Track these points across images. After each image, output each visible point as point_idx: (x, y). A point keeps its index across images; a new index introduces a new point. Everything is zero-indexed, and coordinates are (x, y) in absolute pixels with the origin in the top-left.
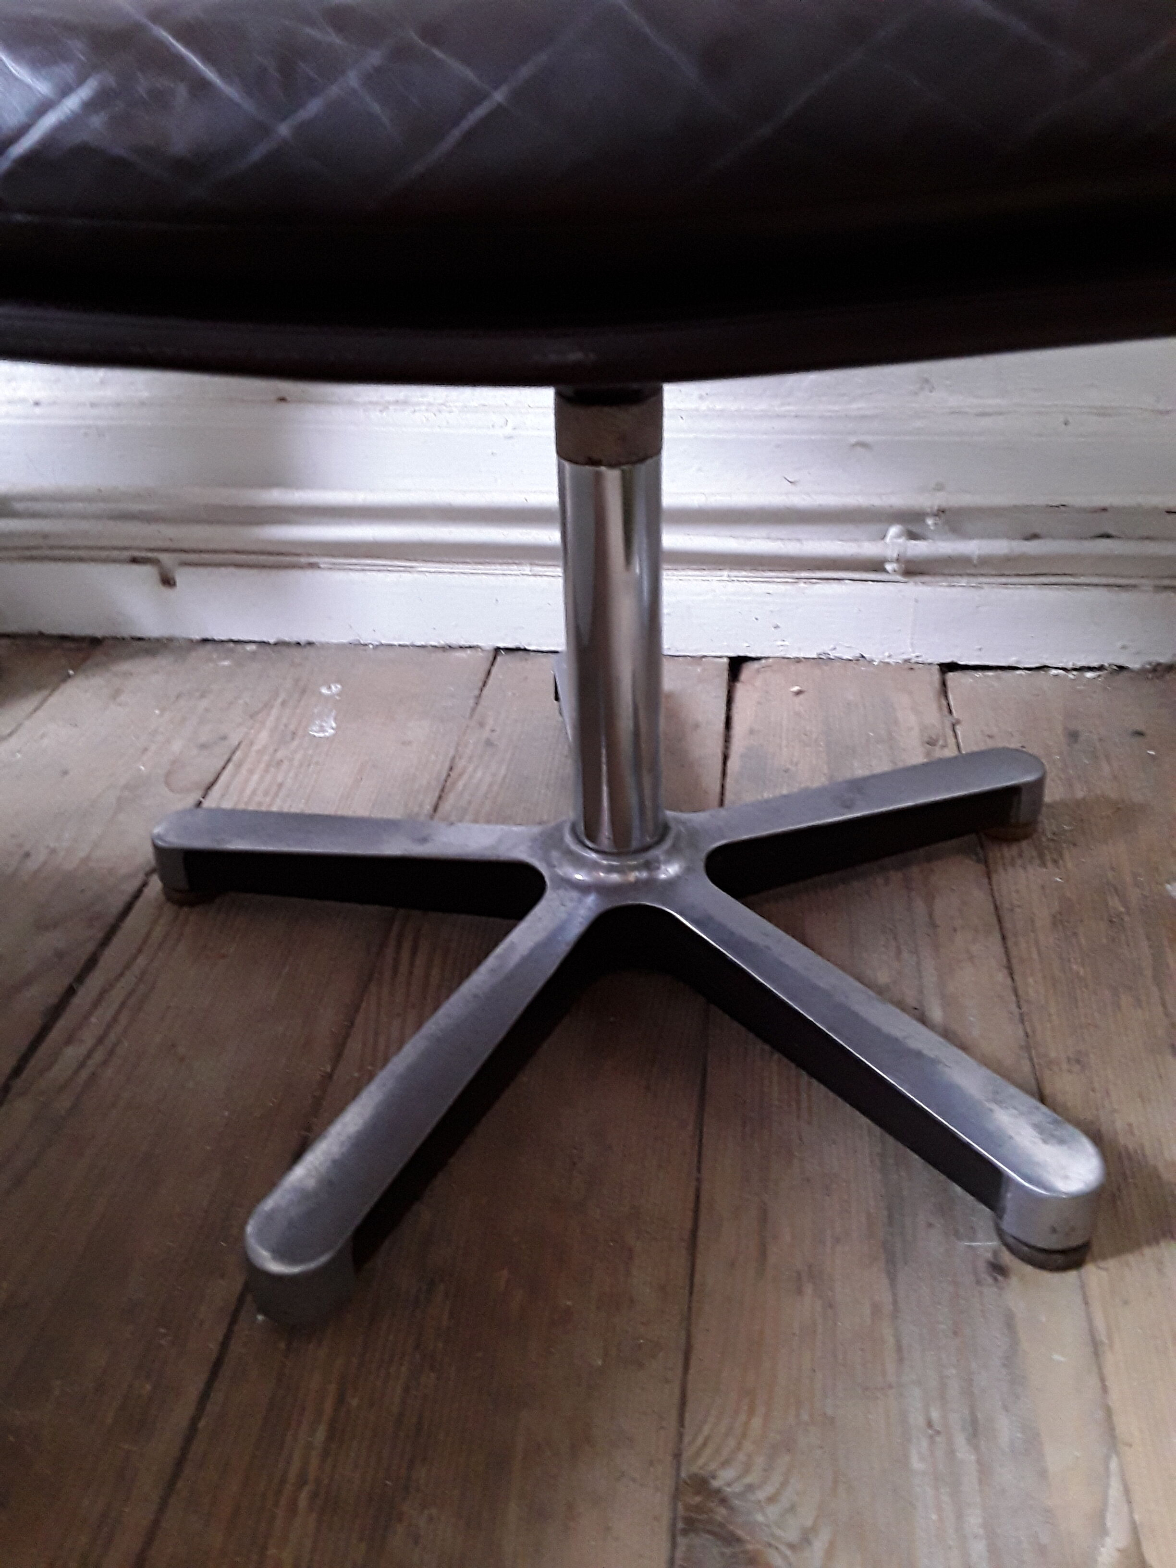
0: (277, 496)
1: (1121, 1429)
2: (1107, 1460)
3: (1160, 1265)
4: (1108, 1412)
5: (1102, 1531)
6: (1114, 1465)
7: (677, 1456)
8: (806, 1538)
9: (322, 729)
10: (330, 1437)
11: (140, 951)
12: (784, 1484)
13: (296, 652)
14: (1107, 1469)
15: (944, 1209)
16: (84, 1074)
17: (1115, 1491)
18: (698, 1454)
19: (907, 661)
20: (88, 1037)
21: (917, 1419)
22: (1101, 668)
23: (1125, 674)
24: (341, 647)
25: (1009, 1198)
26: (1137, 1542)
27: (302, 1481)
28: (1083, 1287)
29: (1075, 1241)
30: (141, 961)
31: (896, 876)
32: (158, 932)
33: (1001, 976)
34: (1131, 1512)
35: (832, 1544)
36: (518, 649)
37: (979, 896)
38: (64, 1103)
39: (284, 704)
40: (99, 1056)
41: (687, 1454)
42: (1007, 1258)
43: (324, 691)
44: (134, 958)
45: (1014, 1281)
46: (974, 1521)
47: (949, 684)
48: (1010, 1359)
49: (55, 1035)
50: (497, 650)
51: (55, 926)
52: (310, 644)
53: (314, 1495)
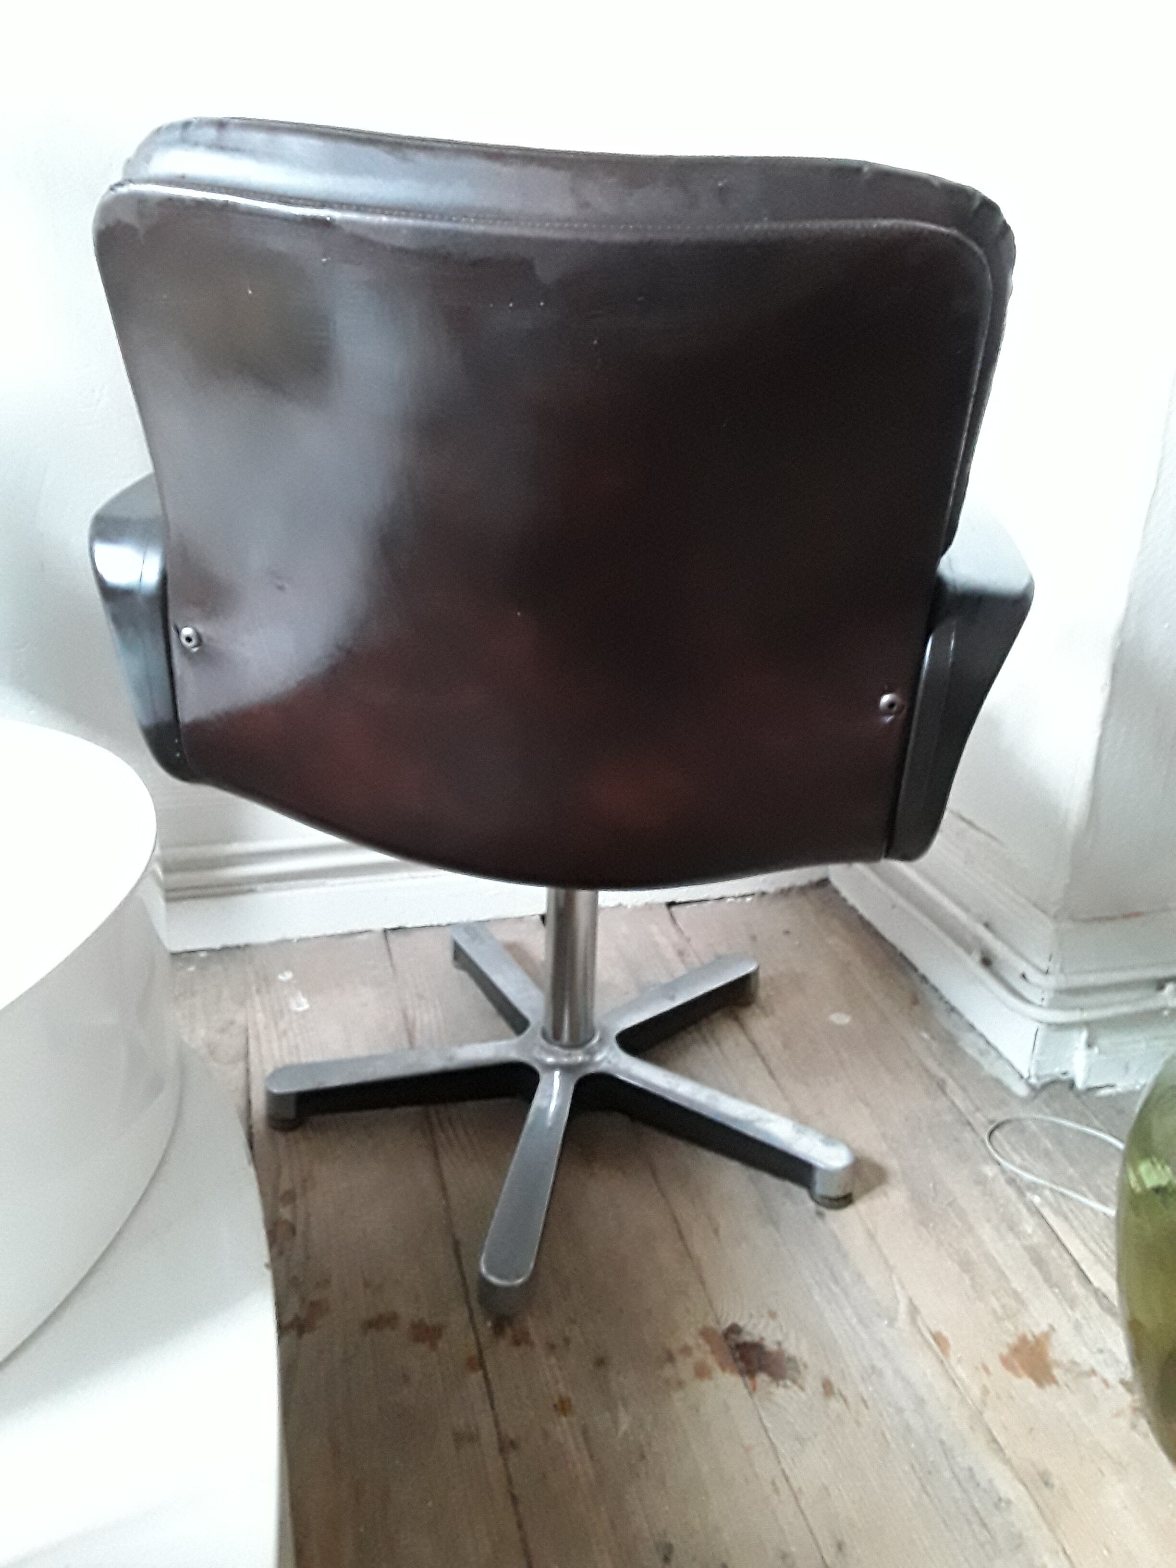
0: (236, 848)
1: (892, 1262)
2: (890, 1278)
3: (886, 1194)
4: (884, 1258)
5: (898, 1302)
6: (893, 1277)
7: (718, 1322)
9: (299, 1005)
13: (239, 953)
17: (898, 1288)
19: (647, 904)
21: (811, 1281)
22: (753, 894)
23: (766, 897)
24: (273, 945)
25: (818, 1177)
29: (848, 1190)
31: (696, 1035)
34: (906, 1293)
36: (399, 928)
37: (742, 1039)
39: (258, 991)
42: (821, 1208)
43: (281, 977)
46: (849, 1311)
47: (676, 915)
48: (839, 1247)
50: (385, 931)
52: (247, 946)
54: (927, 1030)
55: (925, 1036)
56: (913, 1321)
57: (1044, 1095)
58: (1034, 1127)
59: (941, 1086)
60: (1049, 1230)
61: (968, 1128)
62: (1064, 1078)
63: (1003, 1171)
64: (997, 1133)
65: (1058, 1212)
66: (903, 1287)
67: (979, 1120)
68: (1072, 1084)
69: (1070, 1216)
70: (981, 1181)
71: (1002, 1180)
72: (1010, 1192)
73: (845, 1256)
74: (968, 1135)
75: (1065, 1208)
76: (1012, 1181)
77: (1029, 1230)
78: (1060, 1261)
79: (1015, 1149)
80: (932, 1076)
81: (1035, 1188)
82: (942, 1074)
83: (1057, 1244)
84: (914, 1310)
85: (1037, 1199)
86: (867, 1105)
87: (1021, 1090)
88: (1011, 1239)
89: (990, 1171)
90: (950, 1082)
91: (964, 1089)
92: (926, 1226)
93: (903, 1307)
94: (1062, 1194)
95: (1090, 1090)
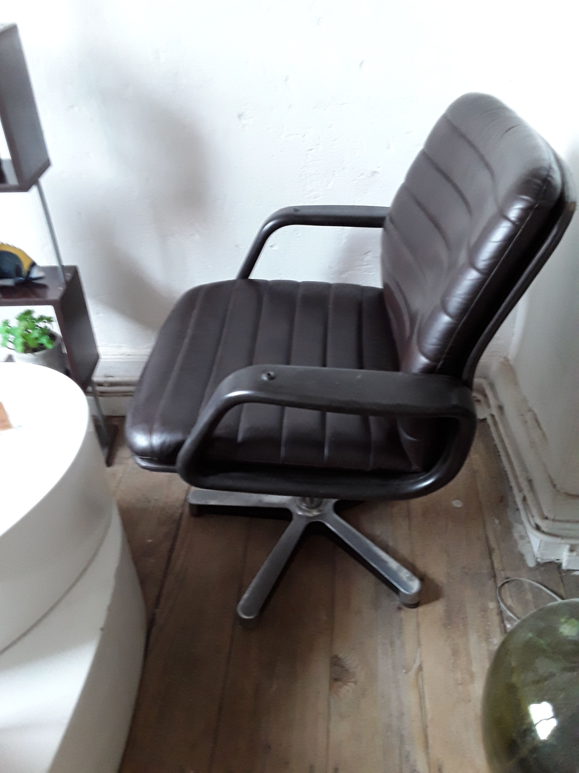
1: (421, 642)
2: (417, 649)
3: (434, 606)
4: (419, 638)
5: (415, 662)
8: (357, 666)
11: (188, 531)
12: (353, 656)
17: (418, 654)
18: (335, 650)
21: (380, 642)
26: (421, 664)
28: (417, 612)
29: (416, 602)
33: (408, 531)
34: (421, 659)
35: (362, 666)
41: (332, 651)
42: (401, 605)
44: (187, 535)
45: (403, 611)
46: (390, 661)
48: (400, 628)
49: (174, 557)
51: (164, 524)
54: (498, 518)
55: (497, 521)
56: (417, 674)
57: (542, 569)
58: (527, 586)
59: (491, 552)
61: (493, 579)
62: (557, 561)
63: (499, 607)
64: (506, 585)
67: (501, 575)
68: (559, 565)
70: (484, 610)
71: (495, 611)
72: (496, 619)
73: (401, 633)
74: (490, 583)
76: (501, 613)
77: (495, 642)
79: (511, 596)
80: (489, 545)
81: (510, 619)
82: (494, 545)
84: (420, 668)
86: (448, 555)
87: (531, 563)
88: (484, 645)
89: (492, 605)
90: (496, 551)
91: (502, 556)
92: (445, 628)
93: (416, 666)
95: (569, 571)
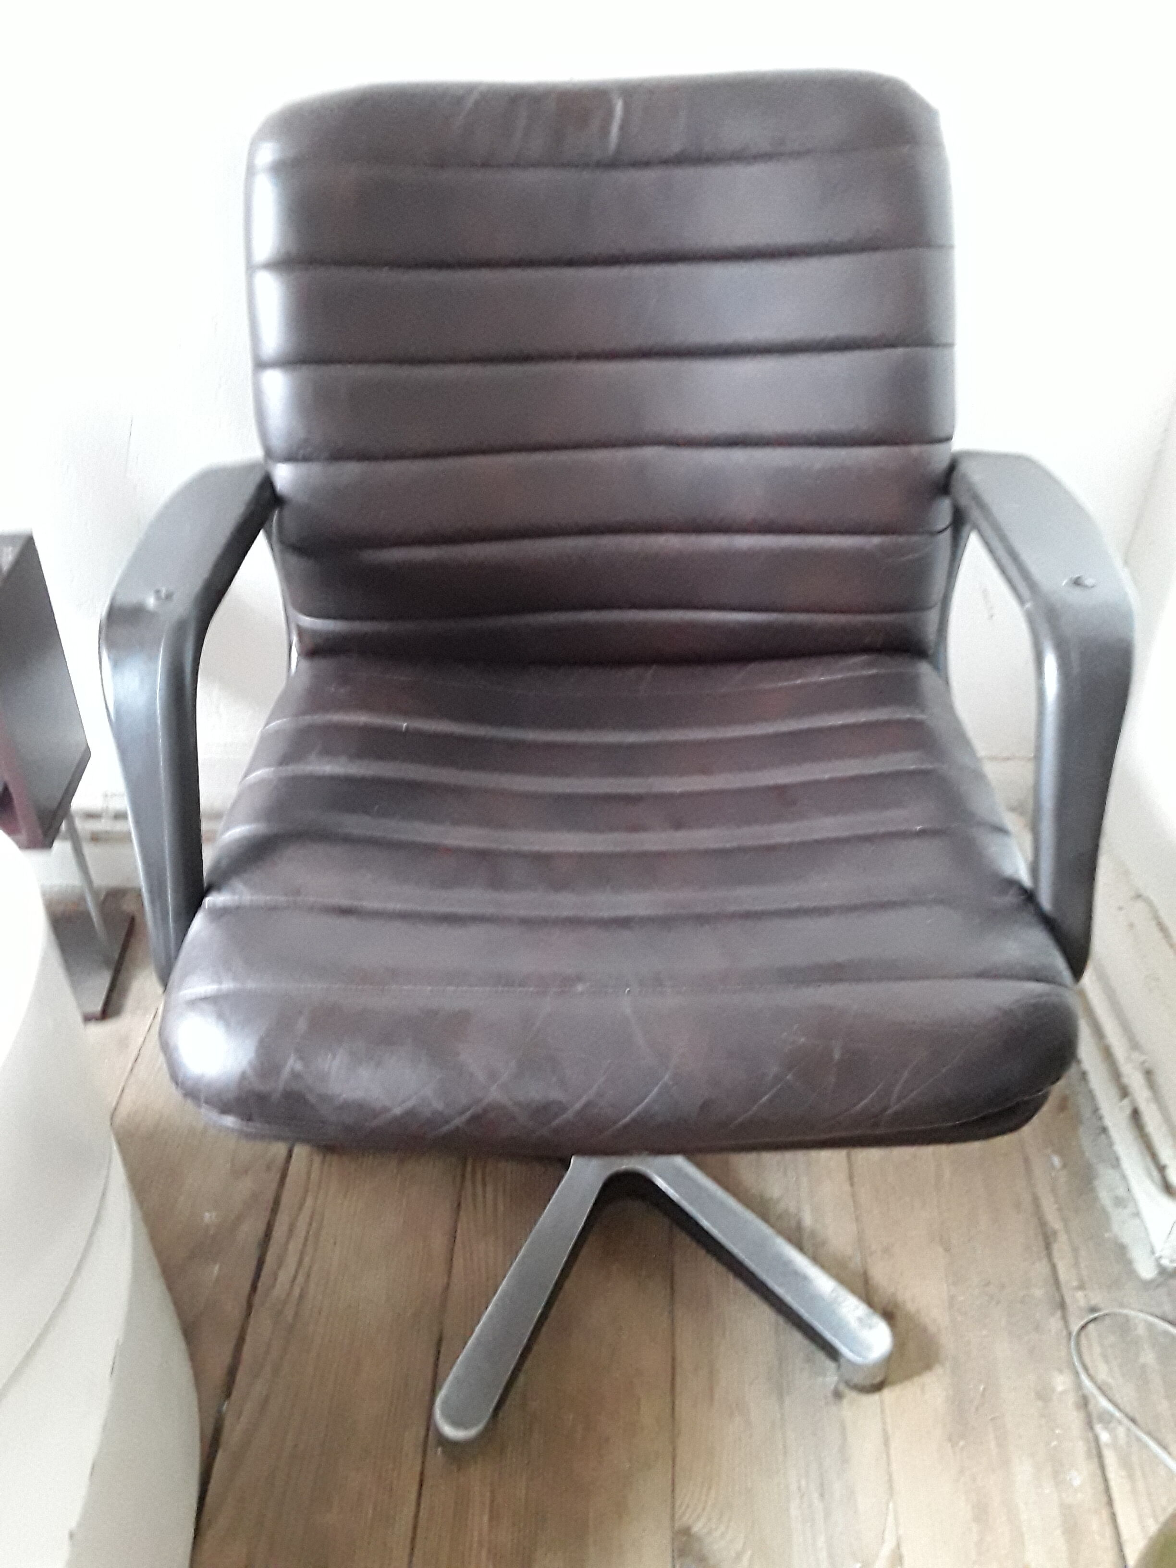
2: (887, 1504)
4: (890, 1475)
5: (883, 1540)
6: (891, 1505)
7: (673, 1517)
8: (739, 1556)
10: (491, 1519)
11: (306, 1191)
12: (728, 1527)
14: (887, 1509)
15: (808, 1360)
16: (297, 1291)
17: (891, 1518)
18: (684, 1513)
20: (291, 1261)
21: (794, 1487)
26: (898, 1546)
27: (480, 1543)
28: (882, 1402)
29: (878, 1379)
30: (309, 1202)
32: (314, 1176)
33: (847, 1187)
34: (897, 1530)
35: (752, 1556)
38: (289, 1313)
40: (301, 1279)
41: (677, 1517)
42: (842, 1387)
44: (304, 1199)
45: (845, 1402)
46: (821, 1541)
48: (843, 1448)
49: (270, 1259)
51: (246, 1172)
53: (489, 1551)
54: (1060, 1152)
55: (1056, 1161)
59: (1048, 1240)
60: (1101, 1487)
61: (1059, 1314)
63: (1079, 1386)
64: (1091, 1326)
65: (1125, 1463)
66: (897, 1525)
67: (1077, 1300)
69: (1138, 1474)
70: (1044, 1395)
71: (1071, 1399)
72: (1074, 1419)
73: (845, 1460)
74: (1054, 1323)
75: (1134, 1459)
76: (1084, 1402)
77: (1077, 1482)
78: (1097, 1538)
79: (1105, 1357)
80: (1042, 1223)
81: (1106, 1419)
82: (1054, 1222)
83: (1105, 1514)
84: (897, 1558)
85: (1105, 1437)
86: (947, 1250)
87: (1146, 1270)
88: (1050, 1490)
89: (1061, 1381)
90: (1063, 1237)
91: (1075, 1250)
92: (954, 1445)
93: (887, 1550)
94: (1139, 1440)
